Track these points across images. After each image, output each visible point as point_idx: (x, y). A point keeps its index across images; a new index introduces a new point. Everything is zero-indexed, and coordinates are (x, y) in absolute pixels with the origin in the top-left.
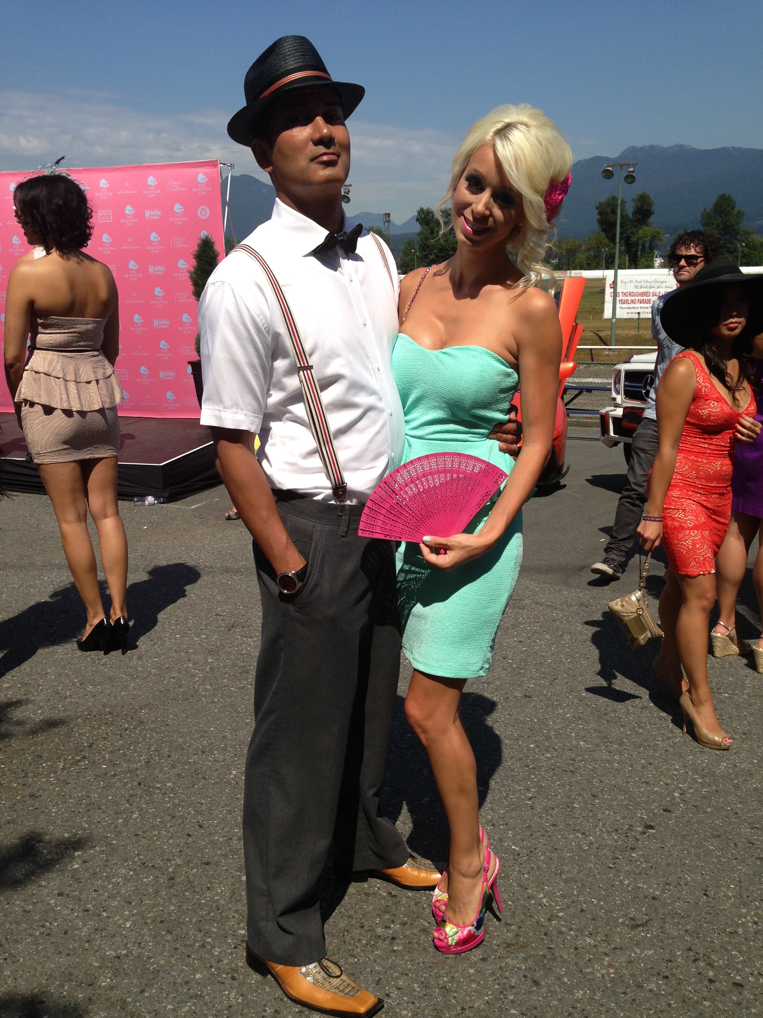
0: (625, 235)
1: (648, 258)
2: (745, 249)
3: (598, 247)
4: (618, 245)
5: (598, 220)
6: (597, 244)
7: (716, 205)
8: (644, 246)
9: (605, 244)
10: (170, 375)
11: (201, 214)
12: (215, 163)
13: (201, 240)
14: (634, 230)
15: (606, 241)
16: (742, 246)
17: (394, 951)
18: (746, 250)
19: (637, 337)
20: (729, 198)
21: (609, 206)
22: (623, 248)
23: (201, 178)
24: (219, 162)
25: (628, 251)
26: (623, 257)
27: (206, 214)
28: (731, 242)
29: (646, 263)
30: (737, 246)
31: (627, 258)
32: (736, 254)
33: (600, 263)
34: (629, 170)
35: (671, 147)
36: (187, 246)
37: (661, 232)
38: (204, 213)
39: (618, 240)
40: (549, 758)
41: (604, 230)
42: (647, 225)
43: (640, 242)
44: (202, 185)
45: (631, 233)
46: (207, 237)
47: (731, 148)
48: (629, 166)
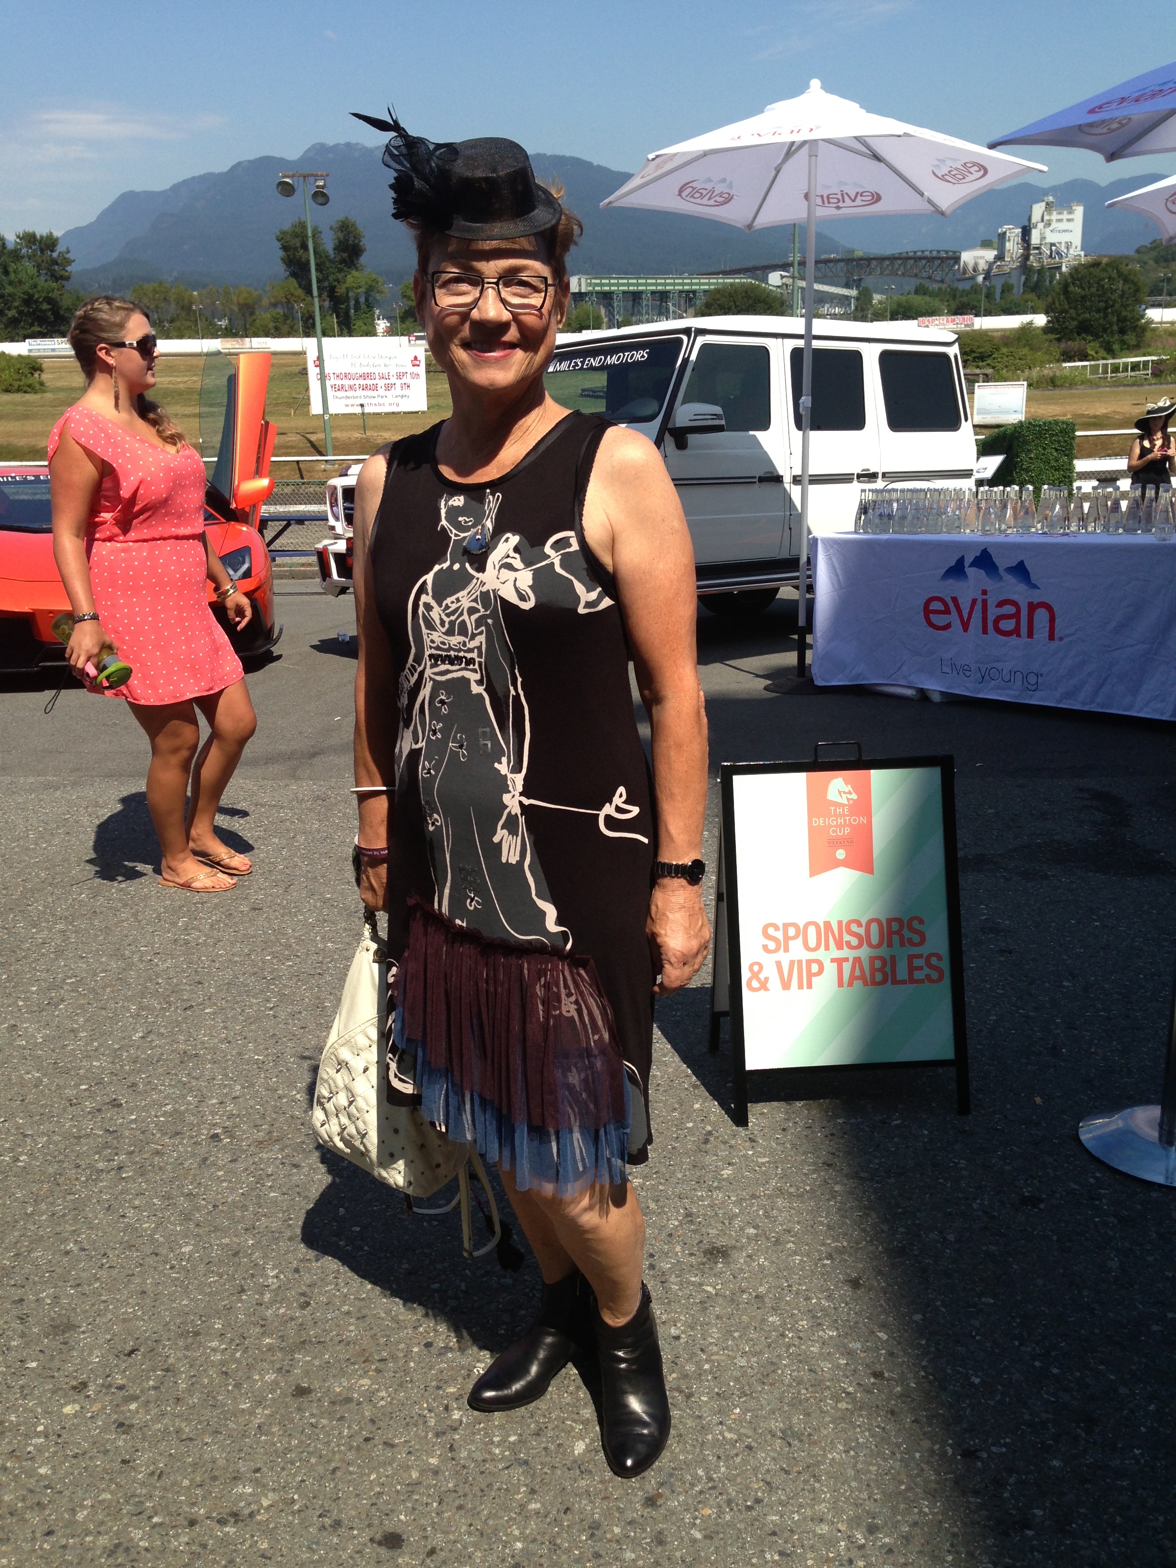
0: (326, 284)
1: (366, 321)
3: (289, 302)
4: (316, 300)
6: (286, 297)
8: (357, 301)
9: (299, 297)
14: (340, 276)
15: (300, 292)
17: (124, 1178)
19: (362, 440)
21: (297, 237)
22: (327, 304)
25: (335, 309)
26: (328, 317)
29: (364, 328)
31: (335, 320)
33: (295, 327)
34: (317, 184)
37: (380, 279)
39: (315, 292)
40: (292, 966)
41: (294, 275)
42: (357, 269)
43: (351, 294)
45: (335, 281)
48: (317, 178)
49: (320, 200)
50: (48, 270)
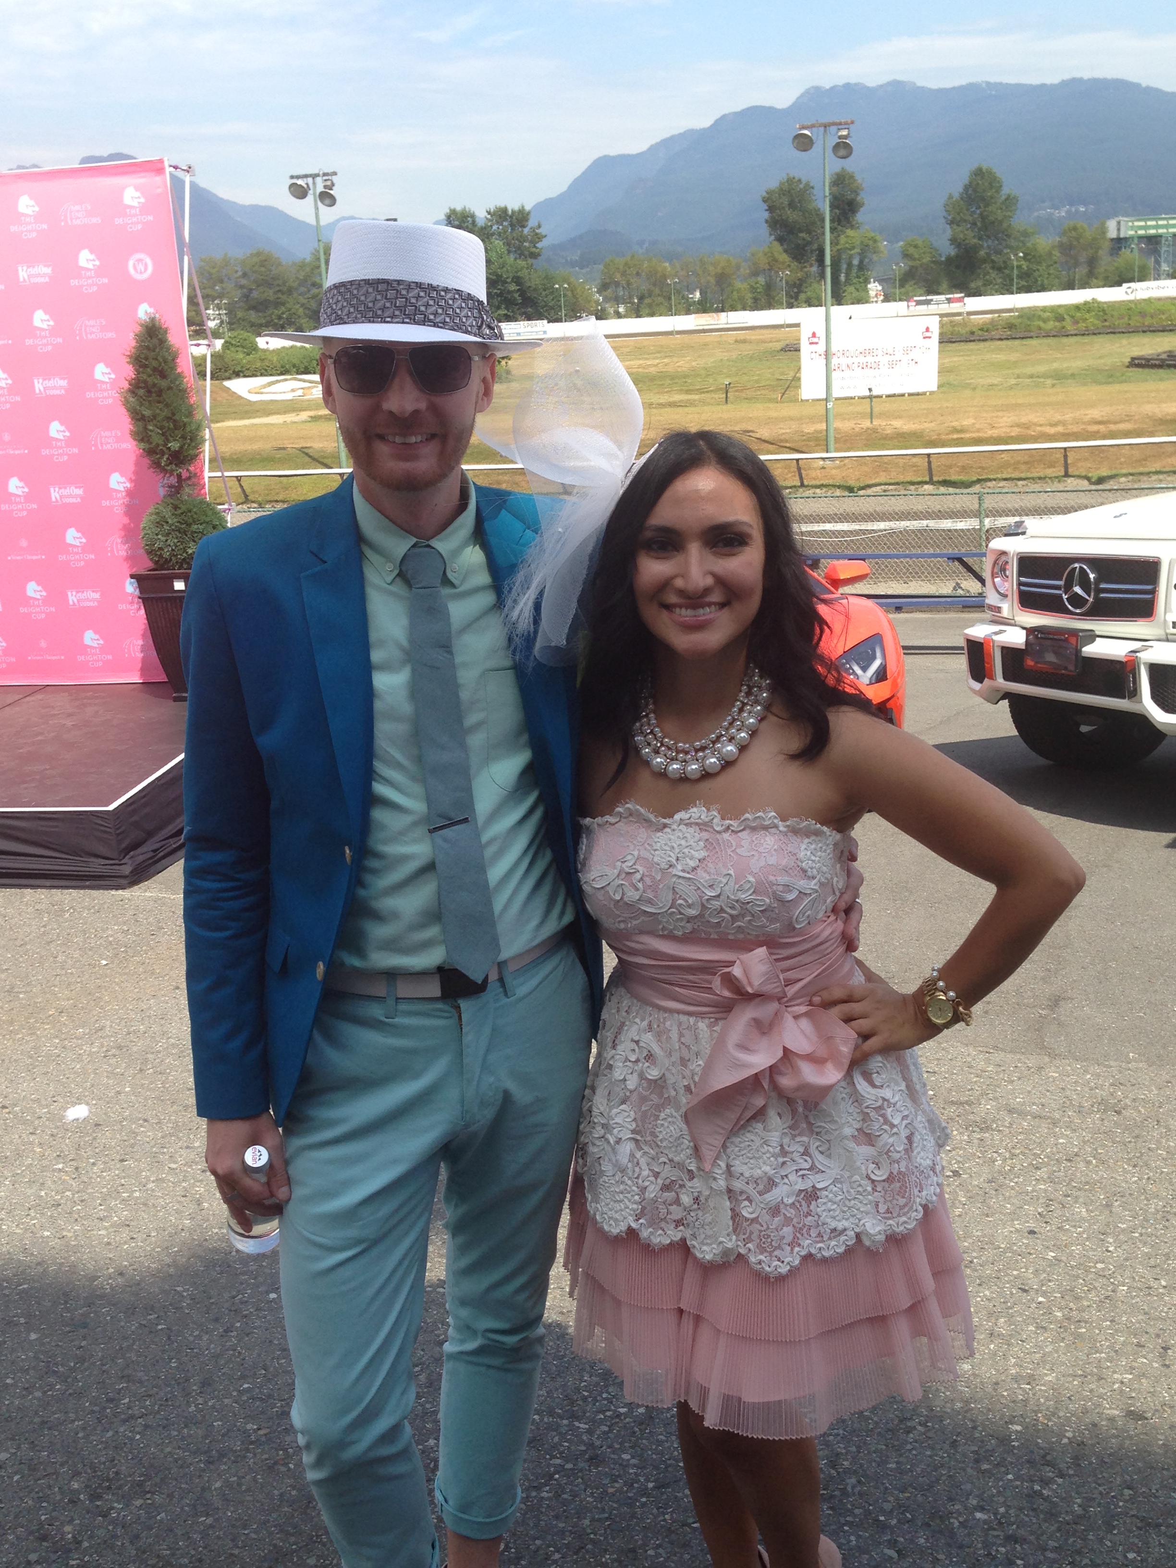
0: (815, 246)
1: (858, 286)
2: (1023, 262)
3: (771, 269)
5: (767, 222)
6: (769, 263)
7: (966, 188)
8: (850, 265)
9: (783, 263)
10: (91, 597)
11: (135, 269)
12: (159, 165)
13: (142, 325)
15: (785, 258)
16: (1018, 259)
18: (1025, 265)
19: (870, 431)
20: (990, 172)
21: (785, 195)
22: (814, 269)
23: (132, 196)
24: (166, 164)
26: (815, 285)
27: (146, 269)
28: (999, 252)
29: (855, 294)
30: (1010, 259)
32: (1007, 272)
33: (777, 298)
34: (840, 134)
35: (881, 86)
36: (110, 335)
37: (878, 238)
38: (141, 267)
41: (780, 240)
42: (852, 227)
43: (844, 257)
44: (133, 212)
46: (153, 320)
47: (984, 85)
48: (840, 127)
49: (842, 152)
50: (519, 248)
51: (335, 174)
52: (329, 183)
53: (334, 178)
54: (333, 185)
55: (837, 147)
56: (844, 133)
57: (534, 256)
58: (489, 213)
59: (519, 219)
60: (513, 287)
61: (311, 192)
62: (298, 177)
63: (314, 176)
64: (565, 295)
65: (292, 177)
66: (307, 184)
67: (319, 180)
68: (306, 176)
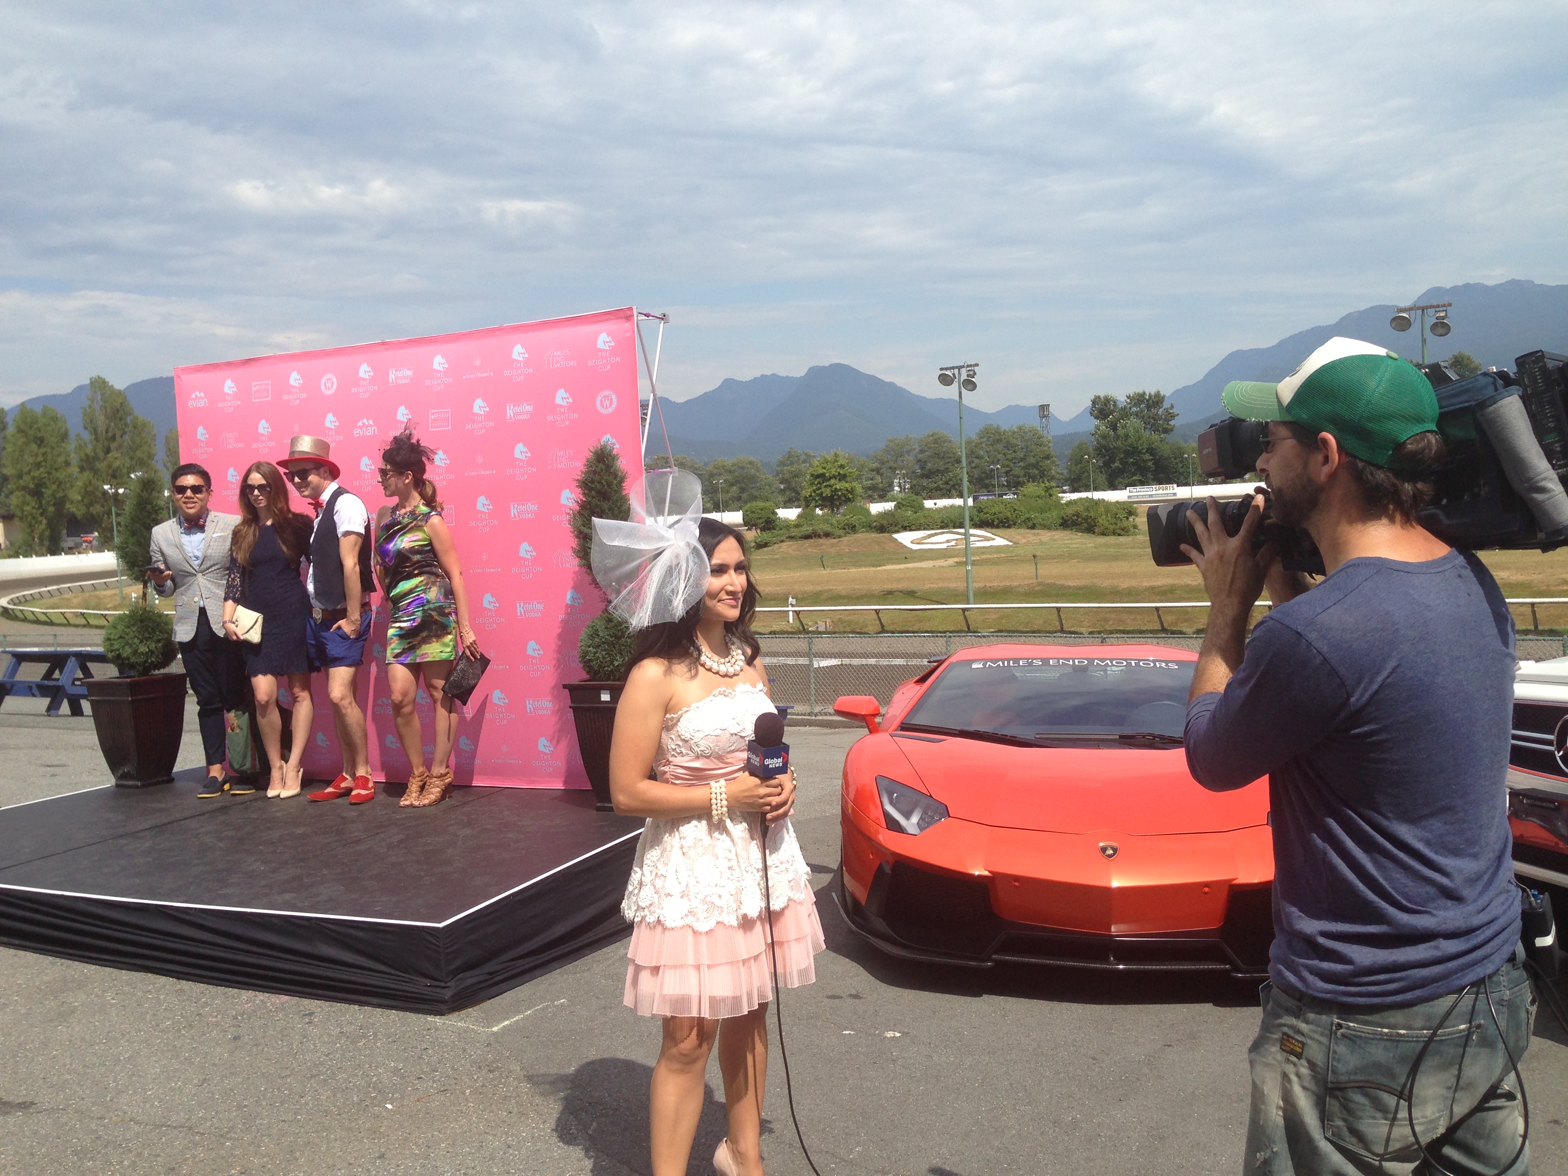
11: (602, 404)
12: (629, 313)
13: (594, 452)
23: (604, 341)
27: (611, 404)
34: (1438, 315)
35: (1498, 284)
36: (576, 464)
38: (607, 402)
44: (605, 354)
46: (604, 447)
48: (1437, 309)
49: (1441, 331)
50: (1153, 425)
51: (977, 365)
52: (971, 373)
53: (976, 369)
54: (975, 374)
55: (1434, 327)
56: (1443, 314)
57: (1166, 431)
58: (1128, 397)
59: (1156, 401)
60: (1147, 457)
61: (957, 380)
62: (946, 369)
63: (959, 368)
64: (1193, 464)
65: (942, 369)
66: (954, 374)
67: (963, 371)
68: (953, 368)
